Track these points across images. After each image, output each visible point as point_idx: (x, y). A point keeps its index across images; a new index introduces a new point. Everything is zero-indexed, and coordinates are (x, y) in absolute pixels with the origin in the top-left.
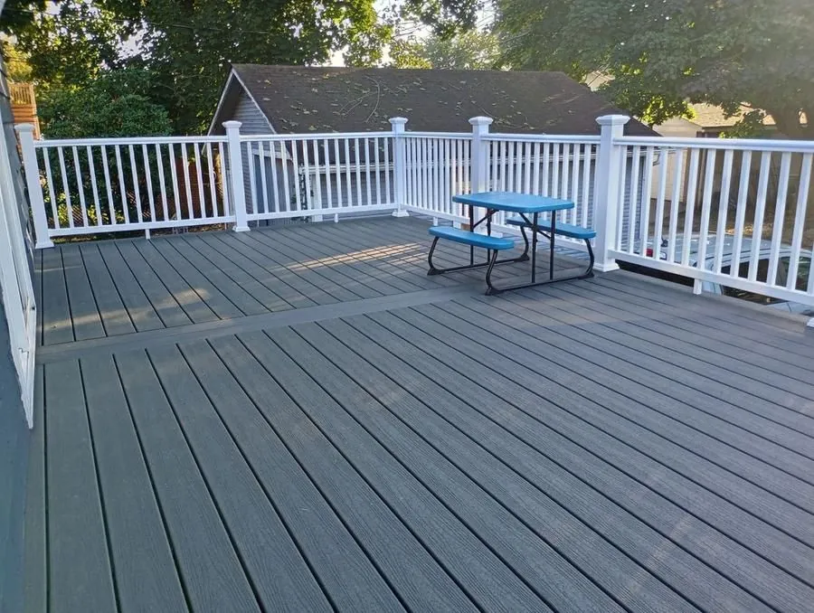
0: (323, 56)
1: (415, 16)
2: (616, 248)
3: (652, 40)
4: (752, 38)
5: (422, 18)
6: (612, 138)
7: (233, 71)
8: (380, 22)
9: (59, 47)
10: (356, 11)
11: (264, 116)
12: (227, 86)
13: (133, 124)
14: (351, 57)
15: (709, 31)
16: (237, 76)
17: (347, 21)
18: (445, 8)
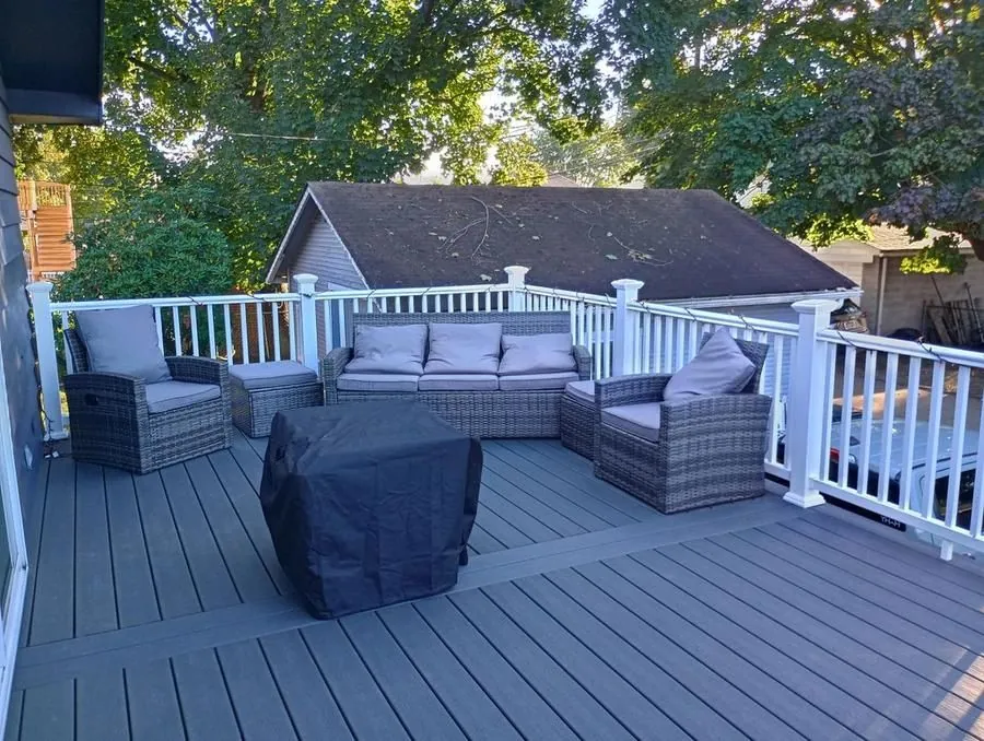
0: (417, 167)
1: (529, 115)
2: (822, 477)
3: (825, 155)
4: (951, 156)
5: (538, 120)
6: (815, 331)
7: (309, 189)
8: (486, 121)
9: (102, 143)
10: (458, 109)
11: (345, 249)
12: (301, 207)
13: (182, 256)
14: (450, 160)
15: (896, 144)
16: (314, 197)
17: (447, 117)
18: (565, 107)
